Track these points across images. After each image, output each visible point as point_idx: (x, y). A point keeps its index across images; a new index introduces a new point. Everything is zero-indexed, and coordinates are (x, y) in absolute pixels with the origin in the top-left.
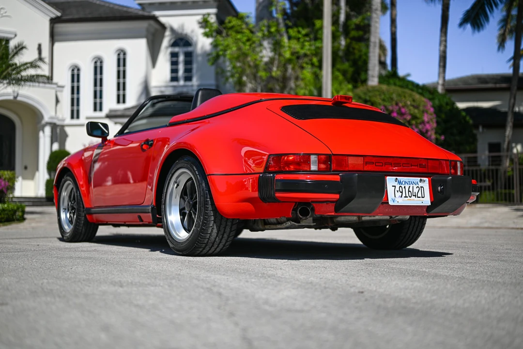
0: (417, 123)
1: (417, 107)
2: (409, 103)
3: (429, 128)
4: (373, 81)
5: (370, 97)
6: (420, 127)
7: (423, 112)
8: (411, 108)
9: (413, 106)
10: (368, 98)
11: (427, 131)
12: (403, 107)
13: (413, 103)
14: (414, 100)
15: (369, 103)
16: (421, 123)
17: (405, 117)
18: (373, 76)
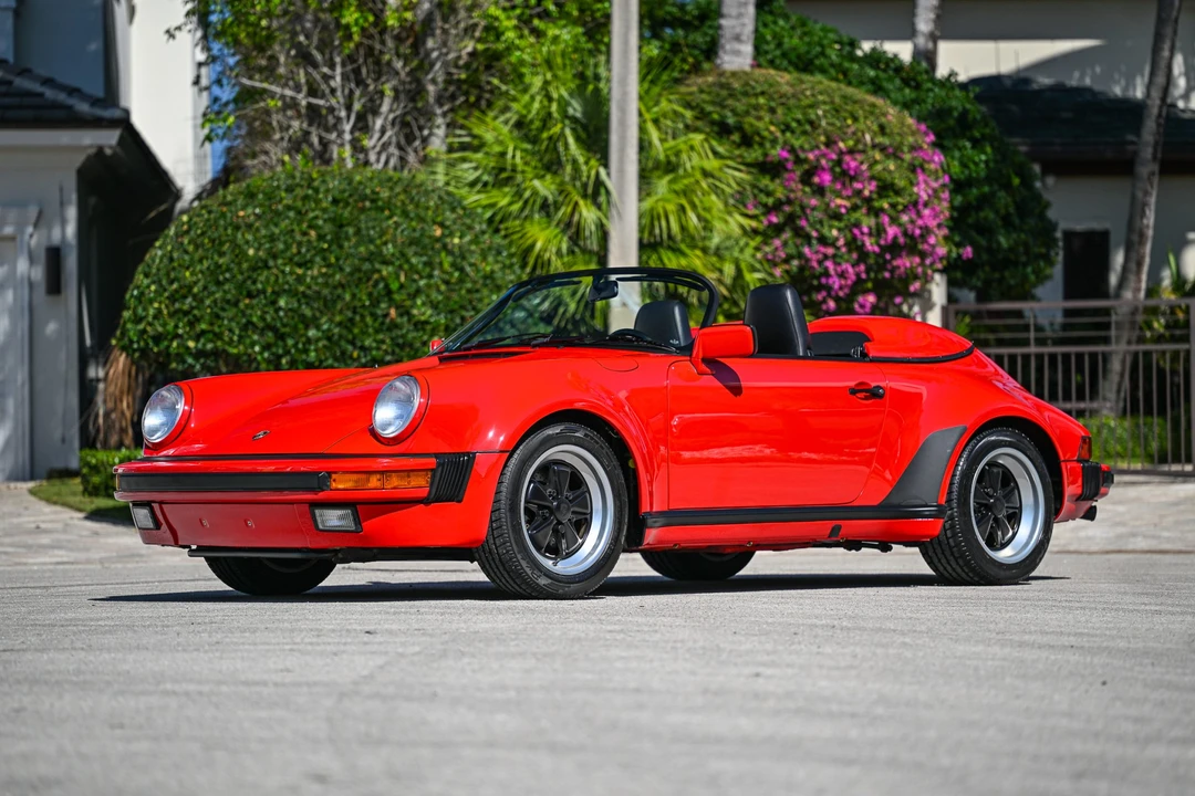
0: (893, 206)
1: (893, 153)
2: (868, 137)
3: (933, 224)
4: (737, 53)
5: (733, 111)
6: (905, 218)
7: (913, 169)
8: (878, 156)
9: (883, 149)
10: (731, 120)
11: (926, 231)
12: (851, 152)
13: (880, 139)
14: (882, 129)
15: (736, 137)
16: (906, 208)
17: (857, 186)
18: (737, 38)
